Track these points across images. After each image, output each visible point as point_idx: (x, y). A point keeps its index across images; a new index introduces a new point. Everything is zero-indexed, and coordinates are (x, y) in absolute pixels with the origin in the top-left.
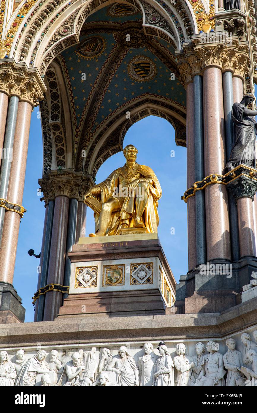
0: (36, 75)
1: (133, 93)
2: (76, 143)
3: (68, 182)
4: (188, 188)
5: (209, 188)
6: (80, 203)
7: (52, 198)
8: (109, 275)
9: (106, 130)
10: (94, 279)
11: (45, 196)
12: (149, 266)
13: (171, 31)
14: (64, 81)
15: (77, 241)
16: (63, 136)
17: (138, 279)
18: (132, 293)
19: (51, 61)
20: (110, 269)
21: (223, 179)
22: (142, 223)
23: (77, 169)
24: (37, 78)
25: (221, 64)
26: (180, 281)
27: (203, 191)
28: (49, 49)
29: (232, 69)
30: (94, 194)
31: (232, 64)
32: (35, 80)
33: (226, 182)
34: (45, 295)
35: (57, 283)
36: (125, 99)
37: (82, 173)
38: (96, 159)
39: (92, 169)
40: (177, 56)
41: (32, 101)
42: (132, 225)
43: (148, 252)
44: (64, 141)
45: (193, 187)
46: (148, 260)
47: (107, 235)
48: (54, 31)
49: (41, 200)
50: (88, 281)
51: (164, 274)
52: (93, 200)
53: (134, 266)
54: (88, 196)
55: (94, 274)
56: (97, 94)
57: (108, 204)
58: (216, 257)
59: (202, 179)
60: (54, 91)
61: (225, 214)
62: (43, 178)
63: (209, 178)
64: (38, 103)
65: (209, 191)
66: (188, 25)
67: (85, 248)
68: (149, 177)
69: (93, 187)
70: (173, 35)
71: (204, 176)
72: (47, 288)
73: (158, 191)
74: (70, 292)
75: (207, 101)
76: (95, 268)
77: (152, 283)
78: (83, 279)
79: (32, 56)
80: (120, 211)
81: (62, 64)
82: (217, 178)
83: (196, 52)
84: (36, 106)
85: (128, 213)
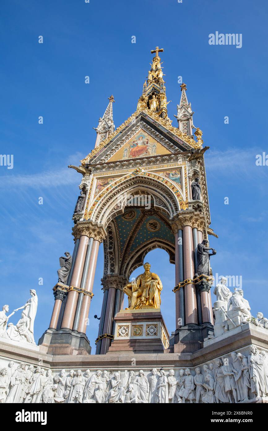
0: (102, 228)
1: (149, 237)
2: (120, 261)
3: (116, 281)
4: (176, 285)
5: (186, 286)
6: (121, 291)
7: (108, 289)
8: (135, 330)
9: (135, 255)
10: (127, 332)
11: (104, 288)
12: (156, 326)
13: (167, 208)
14: (116, 231)
15: (119, 311)
16: (114, 257)
17: (150, 333)
18: (147, 340)
19: (110, 221)
20: (136, 327)
21: (193, 281)
22: (152, 303)
23: (120, 274)
24: (103, 229)
25: (192, 225)
26: (172, 335)
27: (184, 287)
28: (109, 216)
29: (197, 227)
30: (128, 287)
31: (197, 225)
32: (102, 230)
33: (195, 283)
34: (101, 340)
35: (108, 333)
36: (145, 240)
37: (123, 276)
38: (130, 269)
39: (128, 275)
40: (170, 220)
41: (100, 240)
42: (147, 304)
43: (155, 318)
44: (114, 260)
45: (178, 285)
46: (155, 323)
47: (134, 309)
48: (112, 208)
49: (102, 289)
50: (124, 333)
51: (163, 331)
52: (128, 291)
53: (148, 326)
54: (125, 288)
55: (127, 329)
56: (131, 237)
57: (135, 292)
58: (190, 323)
59: (183, 281)
60: (111, 235)
61: (195, 300)
62: (103, 278)
63: (187, 281)
64: (103, 241)
65: (187, 288)
66: (176, 206)
67: (123, 315)
68: (156, 279)
69: (128, 283)
70: (169, 211)
71: (184, 280)
72: (103, 336)
73: (161, 286)
74: (115, 339)
75: (185, 242)
76: (128, 327)
77: (157, 335)
78: (122, 332)
79: (101, 219)
80: (141, 296)
81: (115, 223)
82: (190, 281)
83: (180, 219)
84: (102, 243)
85: (145, 297)
